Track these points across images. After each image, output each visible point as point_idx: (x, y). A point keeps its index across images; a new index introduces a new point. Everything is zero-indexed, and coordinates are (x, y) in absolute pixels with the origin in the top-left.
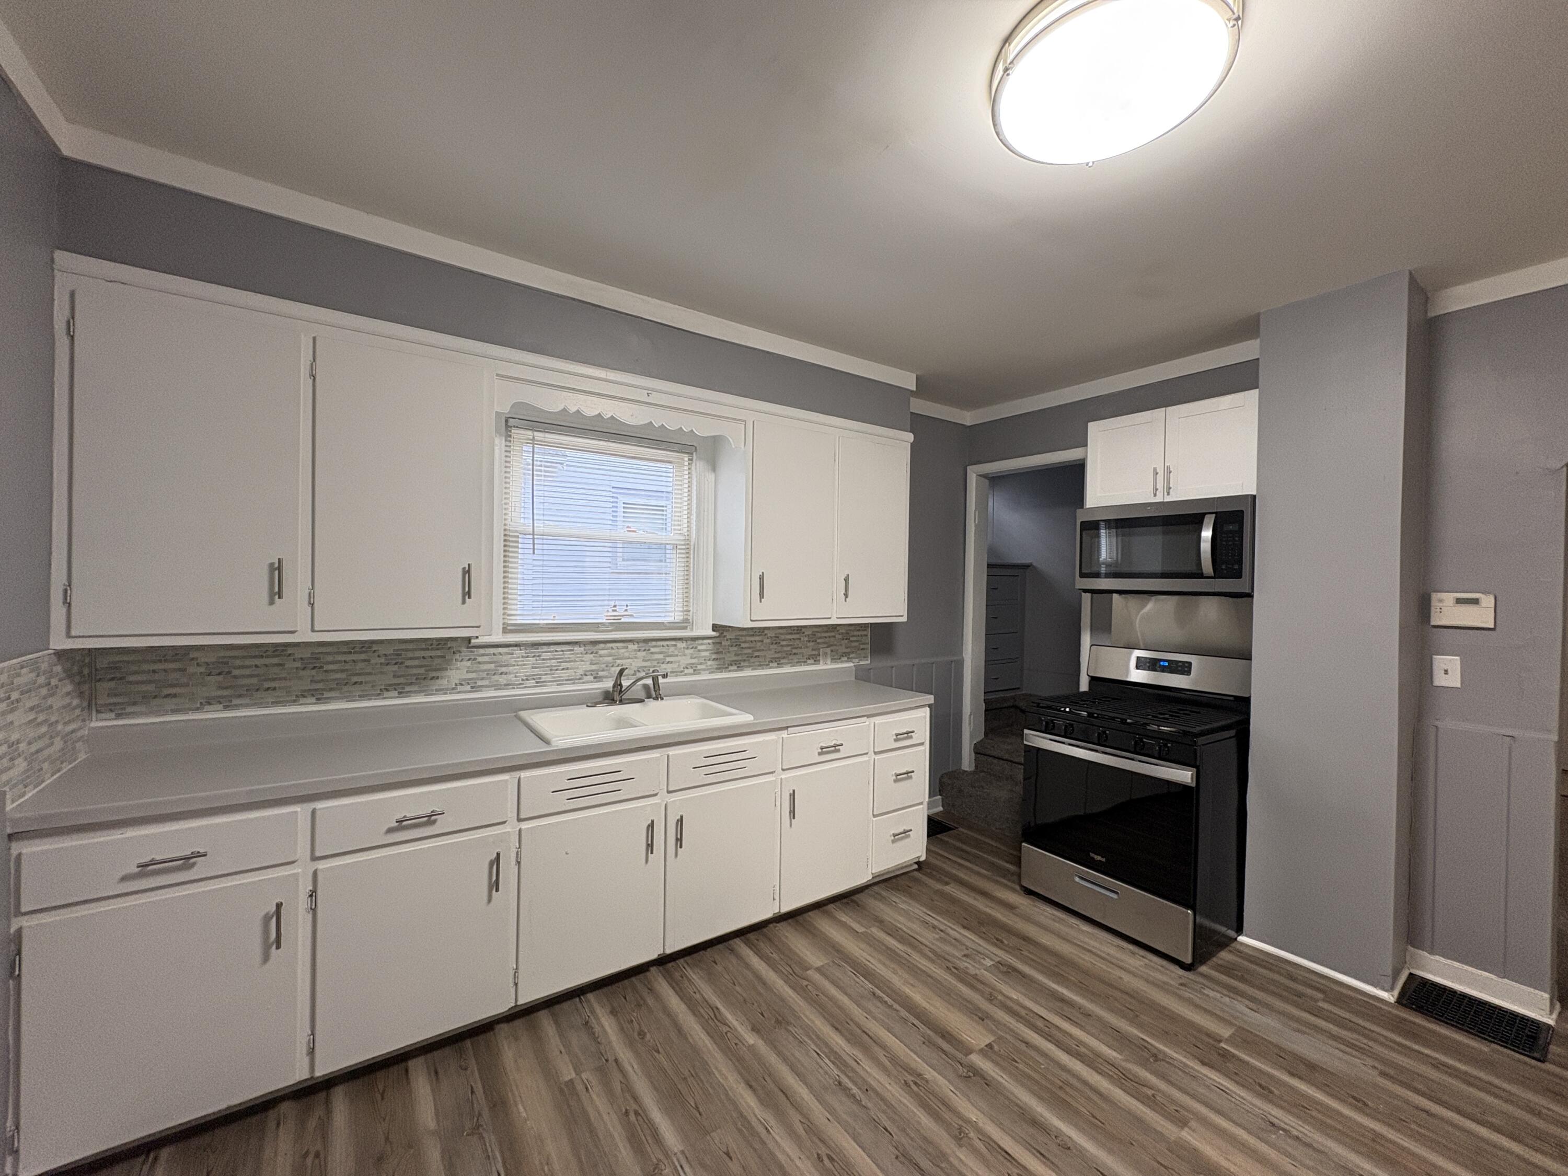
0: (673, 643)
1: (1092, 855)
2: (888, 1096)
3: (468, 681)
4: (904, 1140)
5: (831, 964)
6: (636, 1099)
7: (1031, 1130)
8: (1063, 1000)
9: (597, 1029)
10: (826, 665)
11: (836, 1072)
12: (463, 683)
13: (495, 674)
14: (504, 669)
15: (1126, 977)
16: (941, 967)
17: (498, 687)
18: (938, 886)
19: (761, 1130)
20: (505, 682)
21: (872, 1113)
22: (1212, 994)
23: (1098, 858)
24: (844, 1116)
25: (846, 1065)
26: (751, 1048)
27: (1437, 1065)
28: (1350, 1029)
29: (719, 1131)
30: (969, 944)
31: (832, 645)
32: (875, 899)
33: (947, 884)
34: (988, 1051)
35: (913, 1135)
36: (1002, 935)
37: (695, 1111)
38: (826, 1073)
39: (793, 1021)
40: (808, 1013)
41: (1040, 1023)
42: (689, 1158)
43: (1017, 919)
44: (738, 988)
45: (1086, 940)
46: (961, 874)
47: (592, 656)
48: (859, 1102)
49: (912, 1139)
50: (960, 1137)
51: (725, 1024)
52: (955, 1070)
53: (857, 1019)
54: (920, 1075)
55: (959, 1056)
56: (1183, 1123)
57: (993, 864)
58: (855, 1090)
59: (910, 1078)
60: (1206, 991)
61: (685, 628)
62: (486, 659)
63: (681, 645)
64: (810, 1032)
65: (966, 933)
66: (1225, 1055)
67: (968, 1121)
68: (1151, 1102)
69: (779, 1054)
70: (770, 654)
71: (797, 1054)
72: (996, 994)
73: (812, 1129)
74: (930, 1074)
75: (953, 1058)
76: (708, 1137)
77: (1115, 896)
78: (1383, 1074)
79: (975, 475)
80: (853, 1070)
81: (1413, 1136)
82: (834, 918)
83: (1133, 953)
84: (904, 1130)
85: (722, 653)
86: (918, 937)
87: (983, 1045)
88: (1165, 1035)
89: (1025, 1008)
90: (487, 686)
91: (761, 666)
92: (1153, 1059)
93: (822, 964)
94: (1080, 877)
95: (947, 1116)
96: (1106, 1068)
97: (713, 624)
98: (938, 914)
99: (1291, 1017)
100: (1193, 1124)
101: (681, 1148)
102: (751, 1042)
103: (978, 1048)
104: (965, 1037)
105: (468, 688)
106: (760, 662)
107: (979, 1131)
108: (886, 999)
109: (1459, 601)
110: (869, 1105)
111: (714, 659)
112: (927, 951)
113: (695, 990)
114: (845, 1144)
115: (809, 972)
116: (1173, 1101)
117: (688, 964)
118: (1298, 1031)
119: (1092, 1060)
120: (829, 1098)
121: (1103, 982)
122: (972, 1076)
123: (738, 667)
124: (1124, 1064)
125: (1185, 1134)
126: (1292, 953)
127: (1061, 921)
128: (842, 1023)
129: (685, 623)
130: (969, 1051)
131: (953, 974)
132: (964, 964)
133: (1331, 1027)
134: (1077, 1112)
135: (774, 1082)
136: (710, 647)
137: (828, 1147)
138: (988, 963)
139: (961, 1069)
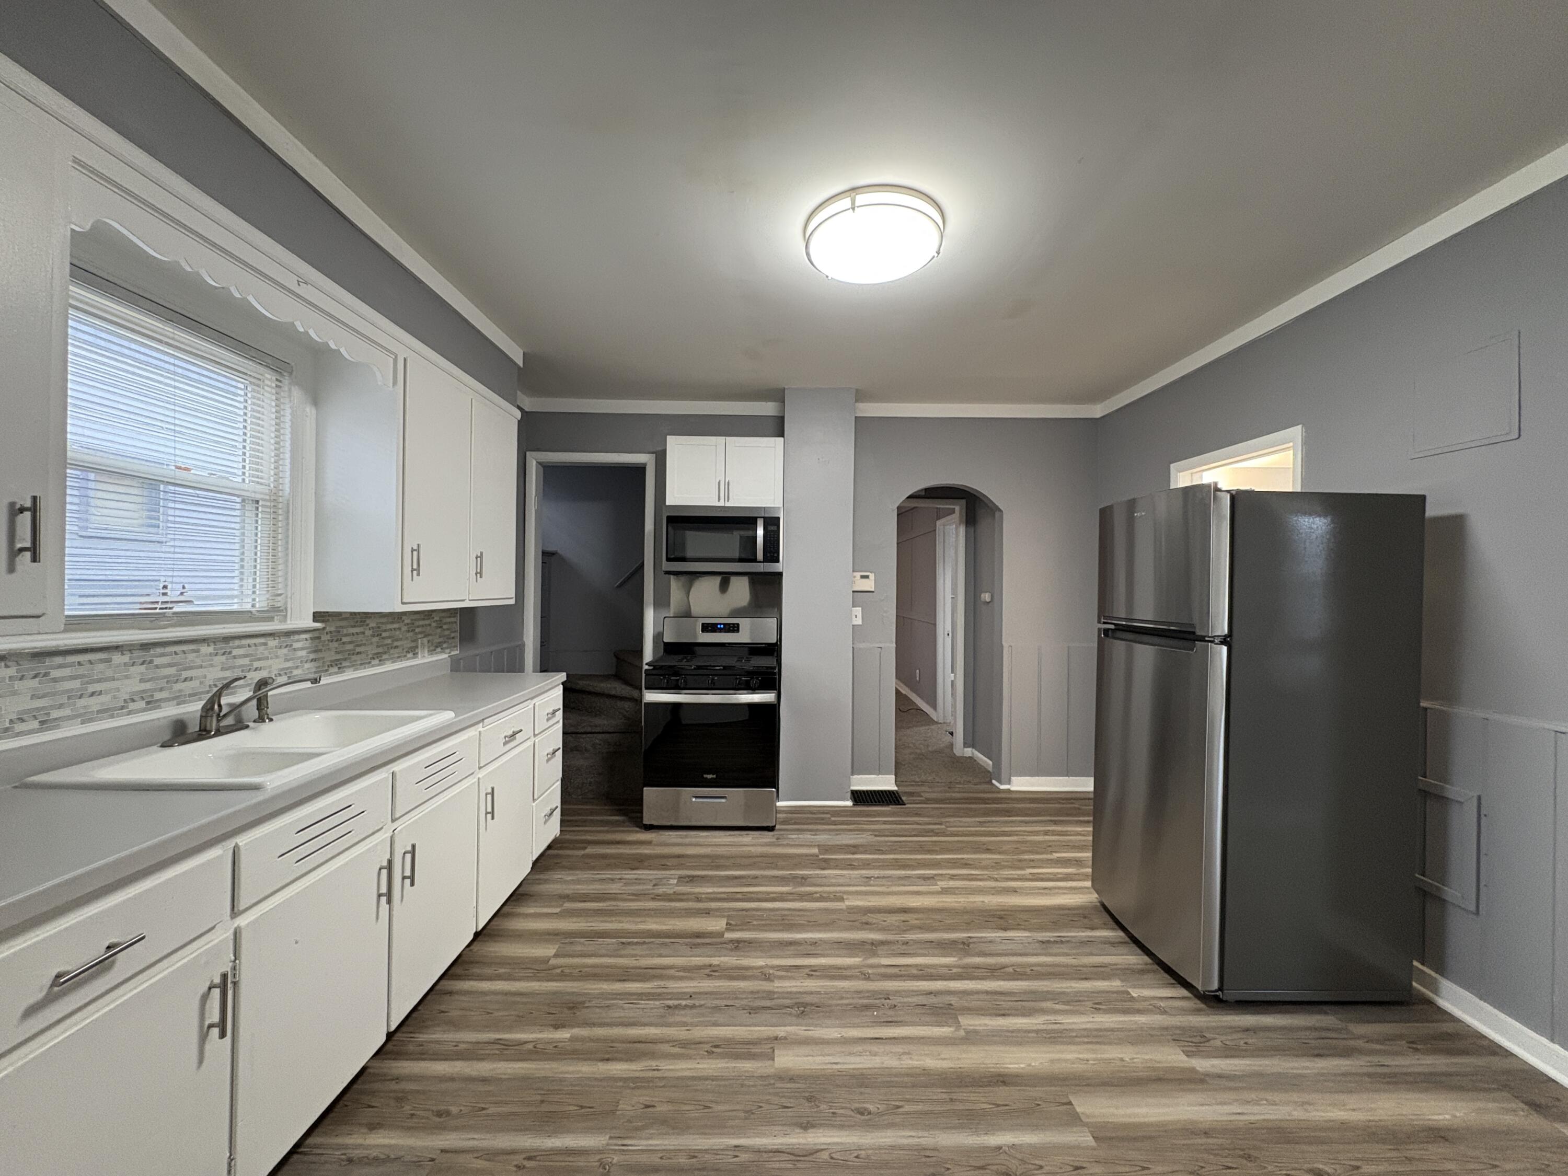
0: (262, 640)
1: (705, 776)
2: (706, 990)
3: (33, 714)
4: (744, 1002)
5: (562, 945)
6: (513, 1152)
7: (792, 948)
8: (736, 878)
9: (374, 1153)
10: (424, 658)
11: (657, 1003)
12: (25, 717)
13: (81, 697)
14: (97, 687)
15: (752, 849)
16: (649, 900)
17: (87, 719)
18: (582, 852)
19: (651, 1074)
20: (99, 708)
21: (709, 1005)
22: (793, 836)
23: (710, 776)
24: (696, 1020)
25: (660, 994)
26: (573, 1039)
27: (885, 823)
28: (854, 824)
29: (621, 1102)
30: (650, 877)
31: (429, 635)
32: (540, 884)
33: (585, 848)
34: (730, 927)
35: (744, 996)
36: (664, 862)
37: (583, 1110)
38: (652, 1009)
39: (584, 999)
40: (586, 987)
41: (739, 896)
42: (621, 1136)
43: (657, 848)
44: (496, 1014)
45: (710, 840)
46: (589, 837)
47: (224, 657)
48: (693, 1007)
49: (746, 998)
50: (768, 978)
51: (526, 1042)
52: (726, 949)
53: (632, 965)
54: (710, 965)
55: (718, 940)
56: (842, 899)
57: (602, 821)
58: (684, 1003)
59: (707, 971)
60: (790, 836)
61: (271, 619)
62: (67, 672)
63: (272, 643)
64: (603, 995)
65: (638, 872)
66: (825, 860)
67: (761, 967)
68: (821, 899)
69: (602, 1025)
70: (372, 650)
71: (617, 1015)
72: (700, 896)
73: (684, 1044)
74: (715, 961)
75: (716, 944)
76: (618, 1113)
77: (723, 800)
78: (876, 836)
79: (534, 463)
80: (667, 993)
81: (901, 853)
82: (519, 915)
83: (740, 835)
84: (736, 998)
85: (320, 651)
86: (605, 892)
87: (725, 926)
88: (796, 866)
89: (724, 893)
90: (69, 718)
91: (363, 665)
92: (804, 880)
93: (555, 951)
94: (696, 797)
95: (749, 973)
96: (791, 897)
97: (314, 613)
98: (602, 870)
99: (830, 830)
100: (845, 897)
101: (607, 1137)
102: (568, 1036)
103: (724, 930)
104: (710, 929)
105: (35, 724)
106: (361, 660)
107: (773, 967)
108: (635, 940)
109: (862, 577)
110: (702, 1002)
111: (312, 660)
112: (625, 897)
113: (454, 1044)
114: (716, 1032)
115: (551, 962)
116: (830, 893)
117: (411, 1032)
118: (837, 835)
119: (781, 898)
120: (671, 1020)
121: (742, 857)
122: (738, 946)
123: (339, 668)
124: (794, 890)
125: (847, 903)
126: (805, 800)
127: (686, 836)
128: (625, 975)
129: (274, 612)
130: (721, 935)
131: (659, 900)
132: (661, 890)
133: (845, 827)
134: (802, 925)
135: (623, 1042)
136: (308, 644)
137: (707, 1043)
138: (675, 881)
139: (728, 946)
